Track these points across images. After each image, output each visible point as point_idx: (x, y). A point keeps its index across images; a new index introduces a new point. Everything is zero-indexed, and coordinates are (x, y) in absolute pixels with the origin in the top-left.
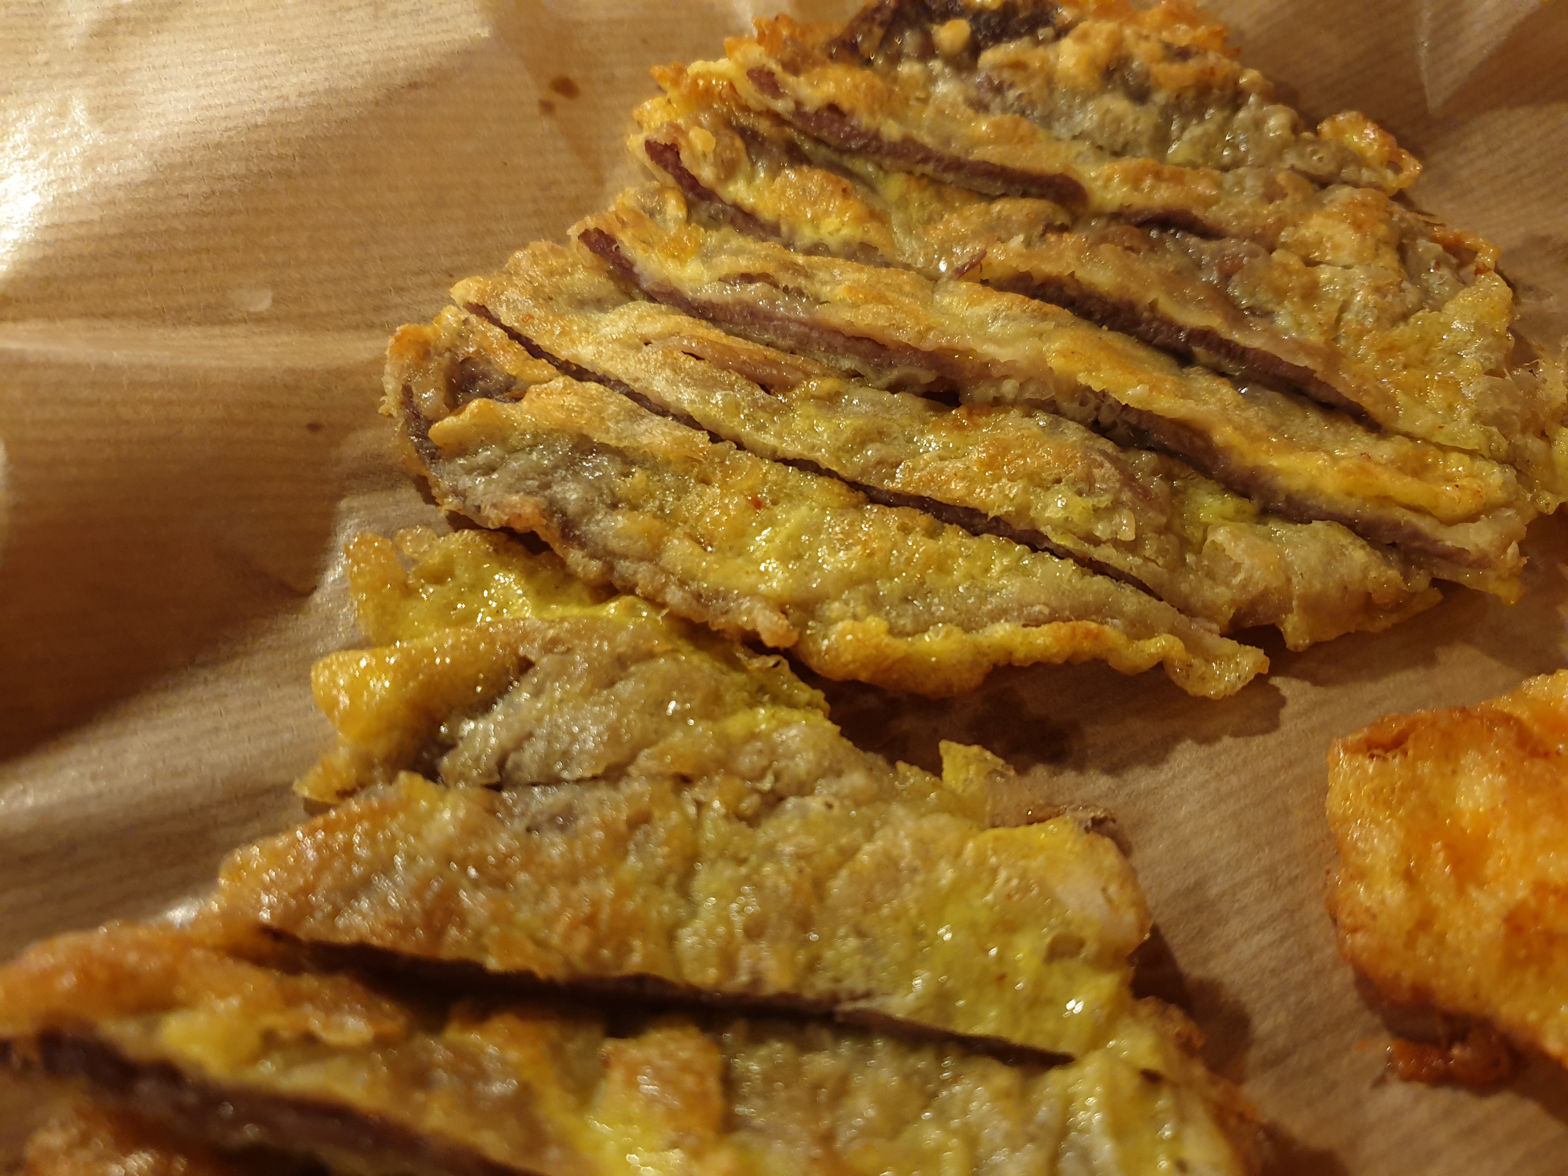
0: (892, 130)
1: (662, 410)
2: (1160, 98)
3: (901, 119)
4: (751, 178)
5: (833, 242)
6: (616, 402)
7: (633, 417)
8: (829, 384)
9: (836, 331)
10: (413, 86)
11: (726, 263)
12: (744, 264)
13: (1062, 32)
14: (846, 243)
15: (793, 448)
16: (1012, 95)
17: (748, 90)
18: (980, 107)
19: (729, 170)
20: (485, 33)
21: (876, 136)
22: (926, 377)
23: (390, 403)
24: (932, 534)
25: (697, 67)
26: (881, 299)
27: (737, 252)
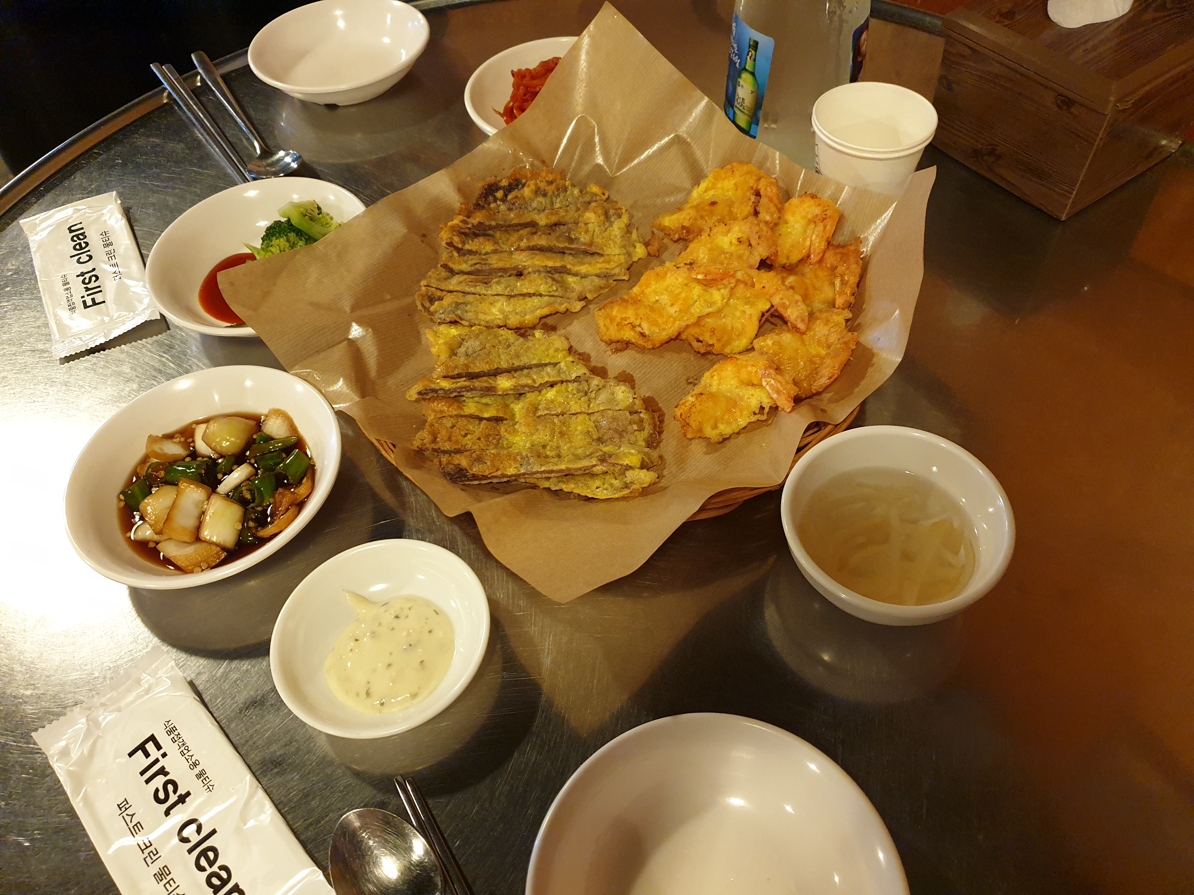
0: (493, 223)
1: (468, 293)
2: (549, 194)
3: (494, 220)
4: (468, 243)
5: (489, 251)
6: (460, 294)
7: (464, 296)
8: (497, 279)
9: (495, 269)
10: (398, 247)
11: (470, 263)
12: (474, 262)
13: (524, 185)
14: (492, 250)
15: (495, 293)
16: (517, 204)
17: (461, 225)
18: (510, 209)
19: (464, 243)
20: (406, 231)
21: (490, 225)
22: (515, 272)
23: (420, 307)
24: (523, 300)
25: (450, 224)
26: (502, 260)
27: (472, 260)
